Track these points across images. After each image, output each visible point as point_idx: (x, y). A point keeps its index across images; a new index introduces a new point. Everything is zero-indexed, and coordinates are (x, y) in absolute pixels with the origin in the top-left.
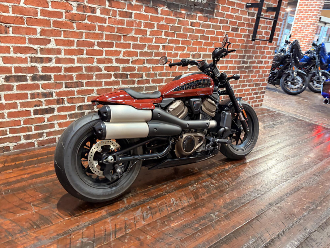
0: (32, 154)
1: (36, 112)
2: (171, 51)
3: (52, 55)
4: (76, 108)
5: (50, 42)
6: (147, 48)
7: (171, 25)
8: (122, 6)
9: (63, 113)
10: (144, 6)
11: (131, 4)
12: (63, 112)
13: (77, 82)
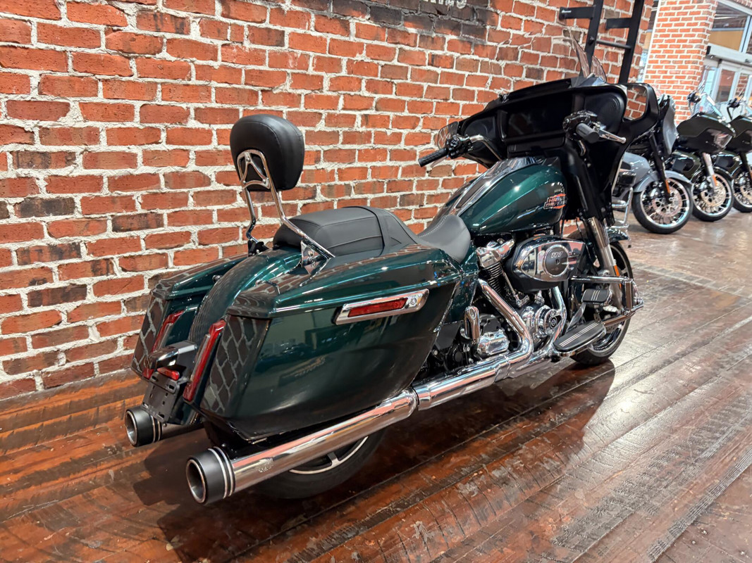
0: (29, 410)
1: (35, 299)
2: (384, 130)
3: (75, 144)
4: (146, 281)
5: (69, 110)
6: (323, 121)
7: (383, 63)
8: (256, 14)
9: (109, 298)
10: (313, 16)
11: (280, 10)
12: (109, 295)
13: (146, 215)
